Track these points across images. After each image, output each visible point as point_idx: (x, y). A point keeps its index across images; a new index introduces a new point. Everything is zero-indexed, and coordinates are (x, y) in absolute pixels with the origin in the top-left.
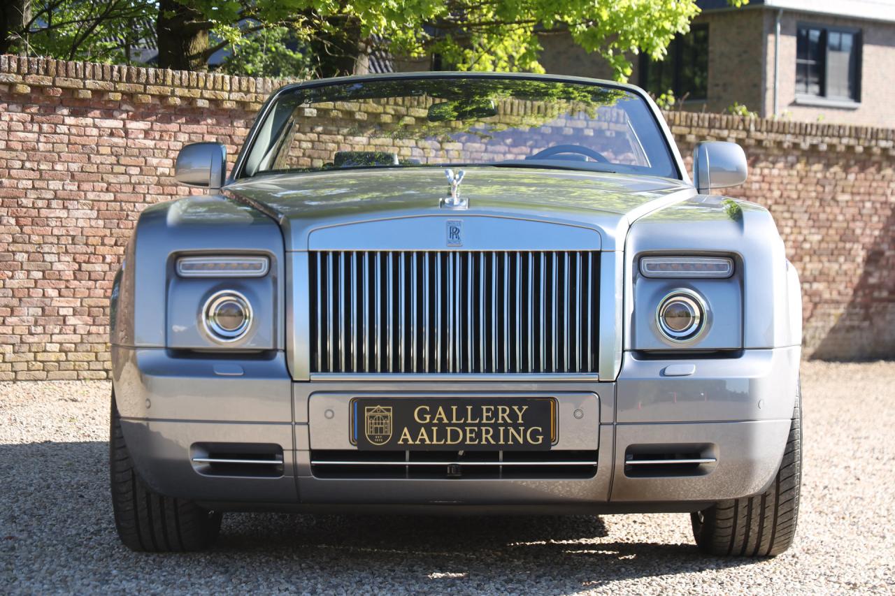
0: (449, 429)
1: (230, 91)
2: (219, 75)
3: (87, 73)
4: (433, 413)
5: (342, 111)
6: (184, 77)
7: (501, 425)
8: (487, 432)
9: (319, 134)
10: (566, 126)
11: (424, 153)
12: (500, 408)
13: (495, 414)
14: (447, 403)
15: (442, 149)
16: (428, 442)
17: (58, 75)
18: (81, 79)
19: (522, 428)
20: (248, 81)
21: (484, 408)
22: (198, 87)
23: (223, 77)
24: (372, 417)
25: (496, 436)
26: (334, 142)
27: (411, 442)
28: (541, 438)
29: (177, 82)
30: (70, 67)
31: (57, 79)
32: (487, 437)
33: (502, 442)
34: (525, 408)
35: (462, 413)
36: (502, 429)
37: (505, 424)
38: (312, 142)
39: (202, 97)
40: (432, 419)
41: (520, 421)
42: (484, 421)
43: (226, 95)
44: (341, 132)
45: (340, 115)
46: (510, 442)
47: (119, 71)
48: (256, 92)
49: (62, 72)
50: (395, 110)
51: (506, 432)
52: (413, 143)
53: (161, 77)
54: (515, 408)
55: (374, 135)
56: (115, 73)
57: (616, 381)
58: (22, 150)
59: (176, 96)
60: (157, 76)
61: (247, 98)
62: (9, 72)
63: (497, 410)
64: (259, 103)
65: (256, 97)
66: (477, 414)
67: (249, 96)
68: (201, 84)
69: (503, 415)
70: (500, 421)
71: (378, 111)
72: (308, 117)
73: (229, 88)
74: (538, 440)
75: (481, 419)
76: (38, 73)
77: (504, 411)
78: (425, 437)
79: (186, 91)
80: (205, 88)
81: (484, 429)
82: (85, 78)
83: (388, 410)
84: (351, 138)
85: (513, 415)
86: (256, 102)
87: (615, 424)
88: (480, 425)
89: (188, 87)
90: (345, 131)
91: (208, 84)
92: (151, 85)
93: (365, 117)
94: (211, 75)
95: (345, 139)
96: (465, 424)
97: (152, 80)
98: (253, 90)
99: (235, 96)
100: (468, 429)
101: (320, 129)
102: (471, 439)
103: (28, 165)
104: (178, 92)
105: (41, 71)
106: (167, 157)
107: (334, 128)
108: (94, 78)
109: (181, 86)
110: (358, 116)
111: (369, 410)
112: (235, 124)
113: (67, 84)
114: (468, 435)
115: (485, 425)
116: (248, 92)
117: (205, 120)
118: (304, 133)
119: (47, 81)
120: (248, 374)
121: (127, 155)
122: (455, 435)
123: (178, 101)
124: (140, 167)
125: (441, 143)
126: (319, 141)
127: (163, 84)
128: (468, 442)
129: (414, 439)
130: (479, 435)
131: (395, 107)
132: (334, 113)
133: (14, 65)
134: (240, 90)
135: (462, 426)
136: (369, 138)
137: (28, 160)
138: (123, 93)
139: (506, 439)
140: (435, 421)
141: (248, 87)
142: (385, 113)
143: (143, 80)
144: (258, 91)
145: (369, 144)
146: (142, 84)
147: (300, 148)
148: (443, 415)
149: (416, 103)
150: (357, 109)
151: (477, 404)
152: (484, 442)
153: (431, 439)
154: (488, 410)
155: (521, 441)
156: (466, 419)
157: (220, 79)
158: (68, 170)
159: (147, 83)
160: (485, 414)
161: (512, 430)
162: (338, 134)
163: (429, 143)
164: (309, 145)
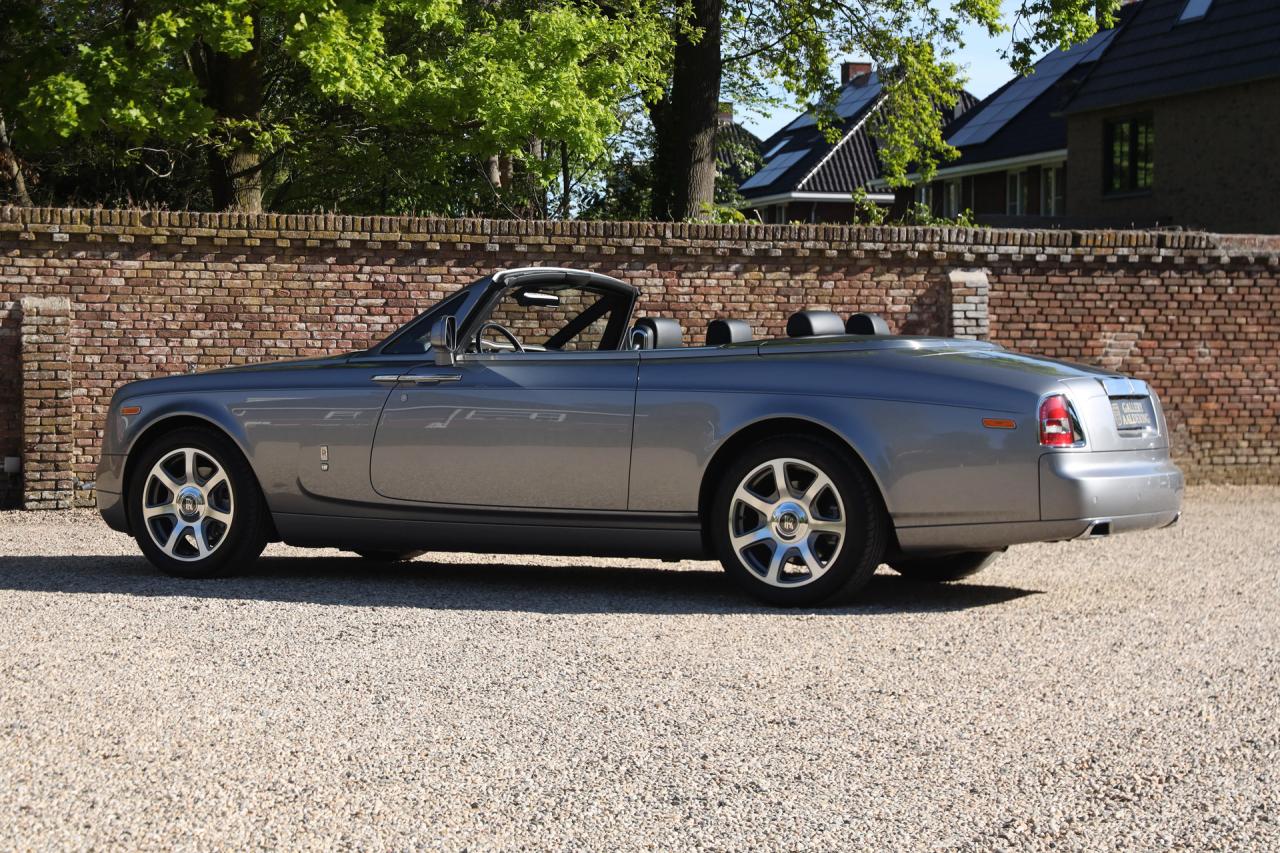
5: (103, 235)
9: (79, 259)
10: (401, 240)
11: (216, 275)
15: (239, 271)
26: (97, 268)
38: (71, 268)
44: (107, 256)
45: (100, 239)
50: (171, 232)
52: (200, 265)
55: (150, 259)
71: (149, 233)
72: (62, 243)
84: (120, 262)
90: (113, 255)
93: (133, 239)
95: (112, 264)
101: (80, 254)
107: (97, 253)
110: (122, 239)
118: (61, 259)
125: (238, 264)
126: (78, 267)
131: (171, 228)
132: (91, 238)
136: (143, 262)
142: (158, 234)
145: (144, 268)
147: (55, 275)
149: (197, 224)
150: (121, 231)
162: (103, 258)
163: (220, 266)
164: (67, 272)
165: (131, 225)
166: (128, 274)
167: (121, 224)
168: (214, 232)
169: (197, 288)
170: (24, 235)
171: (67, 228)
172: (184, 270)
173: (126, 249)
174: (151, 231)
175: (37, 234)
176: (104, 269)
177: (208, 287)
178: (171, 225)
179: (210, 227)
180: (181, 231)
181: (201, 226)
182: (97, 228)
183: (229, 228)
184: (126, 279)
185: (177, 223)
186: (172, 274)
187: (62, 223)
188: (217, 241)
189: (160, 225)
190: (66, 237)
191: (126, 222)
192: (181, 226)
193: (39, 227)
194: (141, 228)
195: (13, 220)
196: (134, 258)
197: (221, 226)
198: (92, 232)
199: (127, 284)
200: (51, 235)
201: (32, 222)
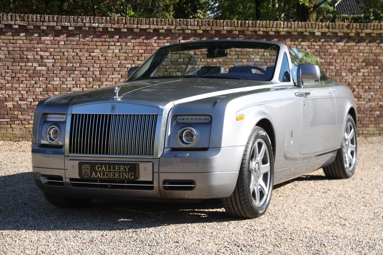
0: (106, 173)
1: (283, 28)
2: (279, 22)
3: (224, 24)
4: (101, 167)
5: (332, 33)
6: (264, 24)
7: (121, 172)
8: (117, 174)
9: (322, 42)
11: (370, 48)
12: (121, 166)
13: (120, 168)
14: (105, 164)
15: (378, 46)
16: (100, 177)
17: (213, 25)
18: (222, 27)
19: (127, 173)
20: (291, 23)
21: (116, 166)
22: (269, 27)
23: (280, 23)
24: (84, 168)
25: (119, 176)
26: (329, 45)
27: (95, 177)
28: (133, 176)
29: (261, 25)
30: (218, 22)
31: (213, 27)
32: (117, 176)
33: (121, 178)
34: (128, 166)
35: (110, 168)
36: (121, 173)
37: (122, 172)
38: (320, 46)
39: (271, 31)
40: (101, 169)
41: (127, 171)
42: (116, 171)
43: (281, 29)
44: (332, 41)
45: (331, 34)
46: (124, 178)
47: (237, 23)
48: (294, 28)
49: (215, 24)
50: (356, 31)
51: (123, 174)
52: (365, 44)
53: (254, 24)
54: (126, 166)
55: (347, 42)
56: (236, 24)
57: (159, 158)
58: (201, 55)
59: (261, 31)
60: (252, 24)
61: (290, 30)
62: (194, 26)
63: (120, 167)
64: (296, 32)
65: (294, 30)
66: (114, 168)
67: (291, 29)
68: (271, 26)
69: (122, 169)
70: (121, 171)
71: (348, 32)
72: (318, 36)
73: (283, 27)
74: (132, 177)
75: (115, 170)
76: (205, 25)
77: (122, 167)
78: (99, 175)
79: (265, 29)
80: (273, 27)
81: (116, 173)
82: (224, 26)
83: (89, 166)
84: (337, 43)
85: (125, 169)
86: (294, 31)
87: (159, 173)
88: (115, 172)
89: (266, 27)
90: (334, 40)
91: (274, 26)
92: (250, 27)
93: (342, 34)
94: (275, 22)
95: (334, 44)
96: (111, 171)
97: (251, 25)
98: (293, 27)
99: (285, 30)
100: (111, 173)
101: (323, 40)
102: (112, 176)
103: (203, 60)
104: (261, 29)
105: (207, 25)
106: (258, 55)
107: (329, 40)
108: (227, 26)
109: (263, 27)
110: (339, 34)
111: (83, 166)
112: (286, 40)
113: (217, 29)
114: (111, 175)
115: (117, 172)
116: (291, 28)
117: (274, 39)
118: (316, 42)
119: (209, 28)
120: (54, 153)
121: (241, 55)
122: (107, 175)
123: (262, 33)
124: (247, 59)
125: (378, 44)
126: (322, 45)
127: (255, 27)
128: (111, 177)
129: (96, 176)
130: (114, 175)
131: (356, 30)
132: (329, 34)
133: (196, 23)
134: (287, 27)
135: (110, 172)
136: (345, 43)
137: (203, 58)
138: (239, 31)
139: (123, 177)
140: (102, 170)
141: (291, 26)
142: (351, 32)
143: (247, 25)
144: (295, 27)
145: (345, 45)
146: (246, 27)
147: (314, 48)
148: (104, 168)
149: (366, 28)
150: (339, 31)
151: (114, 165)
152: (116, 177)
153: (101, 176)
154: (117, 167)
155: (127, 177)
156: (111, 170)
157: (279, 24)
158: (218, 61)
159: (249, 26)
160: (116, 168)
161: (124, 174)
162: (331, 42)
163: (372, 44)
164: (318, 47)
165: (342, 28)
166: (339, 48)
167: (339, 28)
168: (371, 31)
169: (364, 53)
170: (305, 33)
171: (320, 30)
172: (359, 46)
173: (339, 38)
174: (349, 31)
175: (310, 33)
176: (331, 46)
177: (367, 53)
178: (356, 28)
179: (370, 29)
180: (360, 31)
181: (367, 29)
182: (331, 30)
183: (377, 29)
184: (339, 50)
185: (358, 28)
186: (355, 48)
187: (319, 28)
188: (372, 35)
189: (353, 28)
190: (320, 34)
191: (341, 28)
192: (360, 29)
193: (311, 30)
194: (346, 30)
195: (302, 28)
196: (341, 42)
197: (374, 29)
198: (329, 32)
199: (339, 52)
200: (314, 33)
201: (308, 28)
